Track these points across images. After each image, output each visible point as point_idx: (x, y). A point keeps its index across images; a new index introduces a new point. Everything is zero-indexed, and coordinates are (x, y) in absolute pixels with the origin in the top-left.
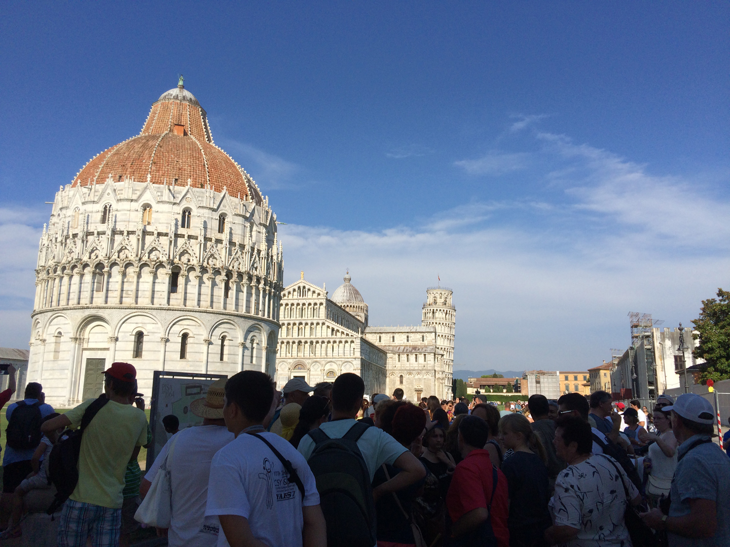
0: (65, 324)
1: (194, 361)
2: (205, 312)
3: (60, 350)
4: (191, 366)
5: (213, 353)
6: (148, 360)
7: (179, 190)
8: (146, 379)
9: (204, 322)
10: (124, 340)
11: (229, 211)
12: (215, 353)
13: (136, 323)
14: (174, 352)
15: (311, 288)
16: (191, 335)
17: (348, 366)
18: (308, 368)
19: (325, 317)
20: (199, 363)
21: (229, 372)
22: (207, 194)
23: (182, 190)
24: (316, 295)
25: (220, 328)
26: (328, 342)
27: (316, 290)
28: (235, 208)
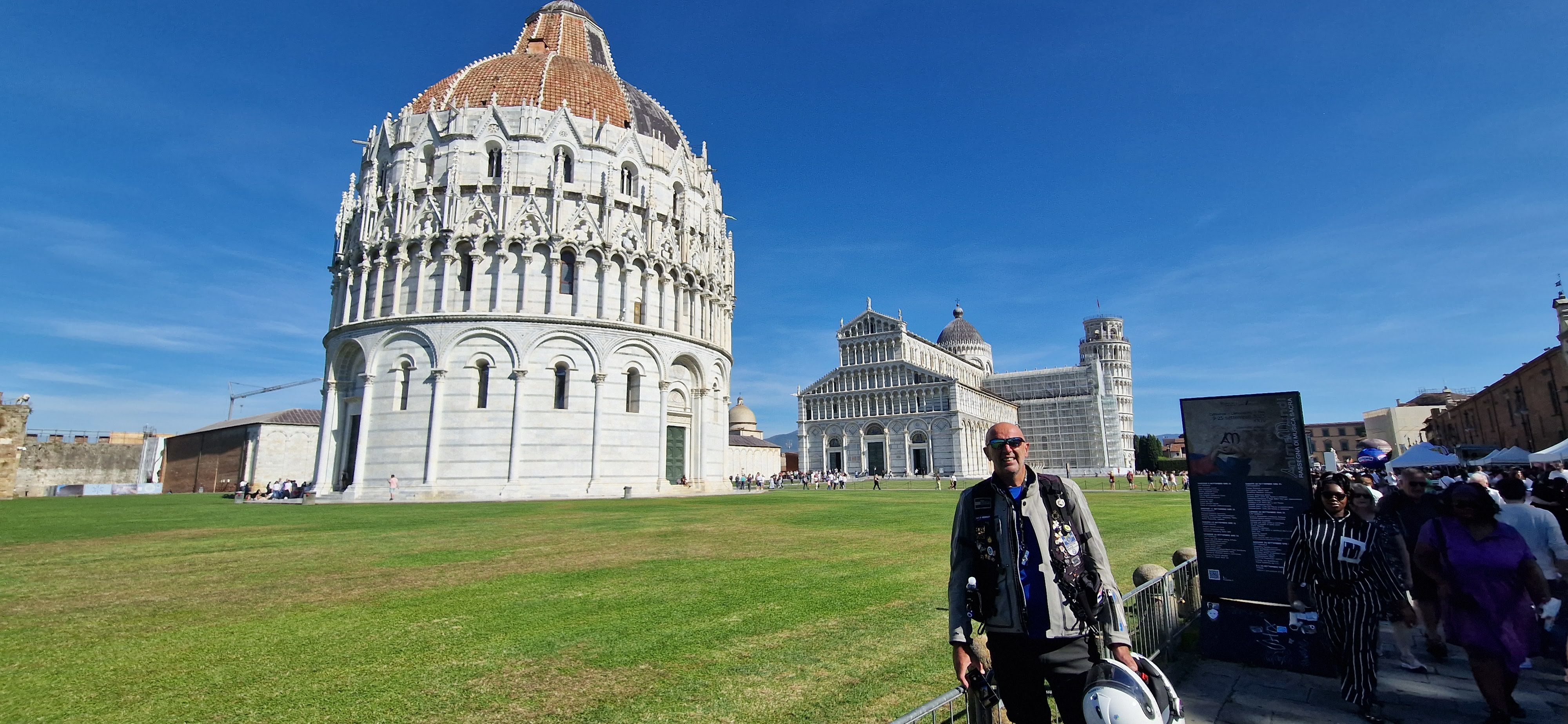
1: (497, 411)
2: (513, 320)
4: (489, 421)
5: (535, 395)
6: (416, 412)
7: (477, 114)
8: (411, 446)
9: (512, 339)
10: (381, 379)
11: (574, 141)
12: (540, 395)
13: (401, 349)
14: (459, 395)
15: (881, 320)
16: (491, 364)
17: (941, 426)
18: (886, 430)
19: (905, 358)
20: (508, 413)
21: (572, 429)
22: (526, 115)
23: (481, 113)
24: (889, 328)
25: (550, 348)
26: (911, 393)
27: (888, 322)
28: (585, 136)
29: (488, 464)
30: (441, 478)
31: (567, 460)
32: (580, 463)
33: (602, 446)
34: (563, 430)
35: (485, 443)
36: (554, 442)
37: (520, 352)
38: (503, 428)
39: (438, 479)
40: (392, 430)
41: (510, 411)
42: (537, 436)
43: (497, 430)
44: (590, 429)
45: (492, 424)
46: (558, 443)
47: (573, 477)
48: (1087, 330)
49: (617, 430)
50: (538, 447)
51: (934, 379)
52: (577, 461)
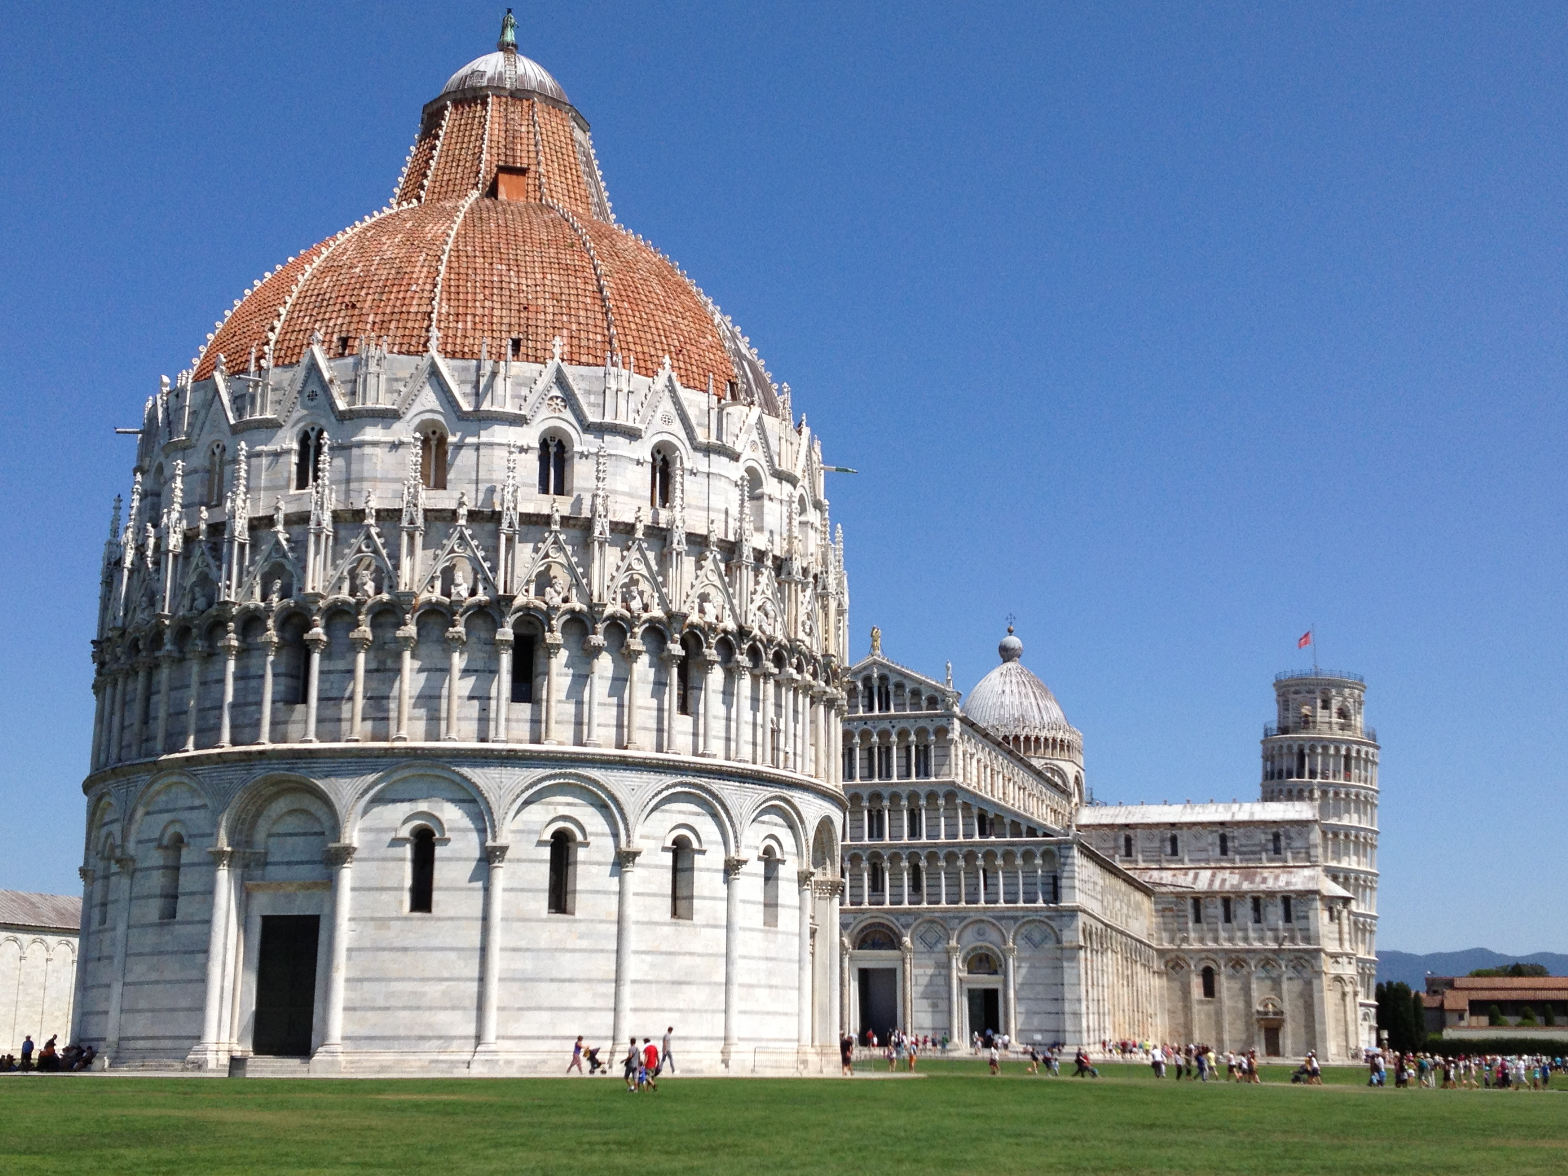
0: (192, 808)
1: (590, 921)
2: (617, 764)
3: (180, 890)
4: (581, 937)
5: (648, 895)
6: (452, 919)
7: (528, 374)
8: (446, 979)
9: (618, 795)
10: (376, 855)
11: (683, 435)
12: (654, 895)
14: (530, 890)
15: (905, 682)
16: (579, 837)
17: (1037, 937)
18: (907, 940)
19: (957, 774)
20: (608, 926)
21: (699, 955)
22: (613, 384)
23: (536, 375)
24: (924, 703)
25: (667, 811)
26: (970, 857)
27: (922, 688)
28: (698, 425)
29: (580, 1013)
30: (504, 1038)
31: (694, 1011)
32: (709, 1016)
33: (740, 985)
34: (687, 958)
35: (576, 977)
36: (676, 978)
37: (631, 819)
38: (602, 951)
39: (498, 1038)
40: (405, 949)
41: (611, 922)
42: (653, 966)
43: (594, 955)
44: (721, 956)
45: (584, 944)
46: (683, 979)
47: (702, 1039)
48: (1284, 703)
49: (753, 958)
50: (654, 986)
51: (1024, 829)
52: (706, 1011)
